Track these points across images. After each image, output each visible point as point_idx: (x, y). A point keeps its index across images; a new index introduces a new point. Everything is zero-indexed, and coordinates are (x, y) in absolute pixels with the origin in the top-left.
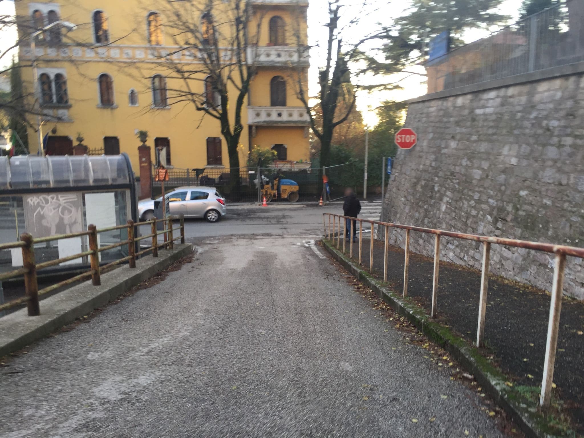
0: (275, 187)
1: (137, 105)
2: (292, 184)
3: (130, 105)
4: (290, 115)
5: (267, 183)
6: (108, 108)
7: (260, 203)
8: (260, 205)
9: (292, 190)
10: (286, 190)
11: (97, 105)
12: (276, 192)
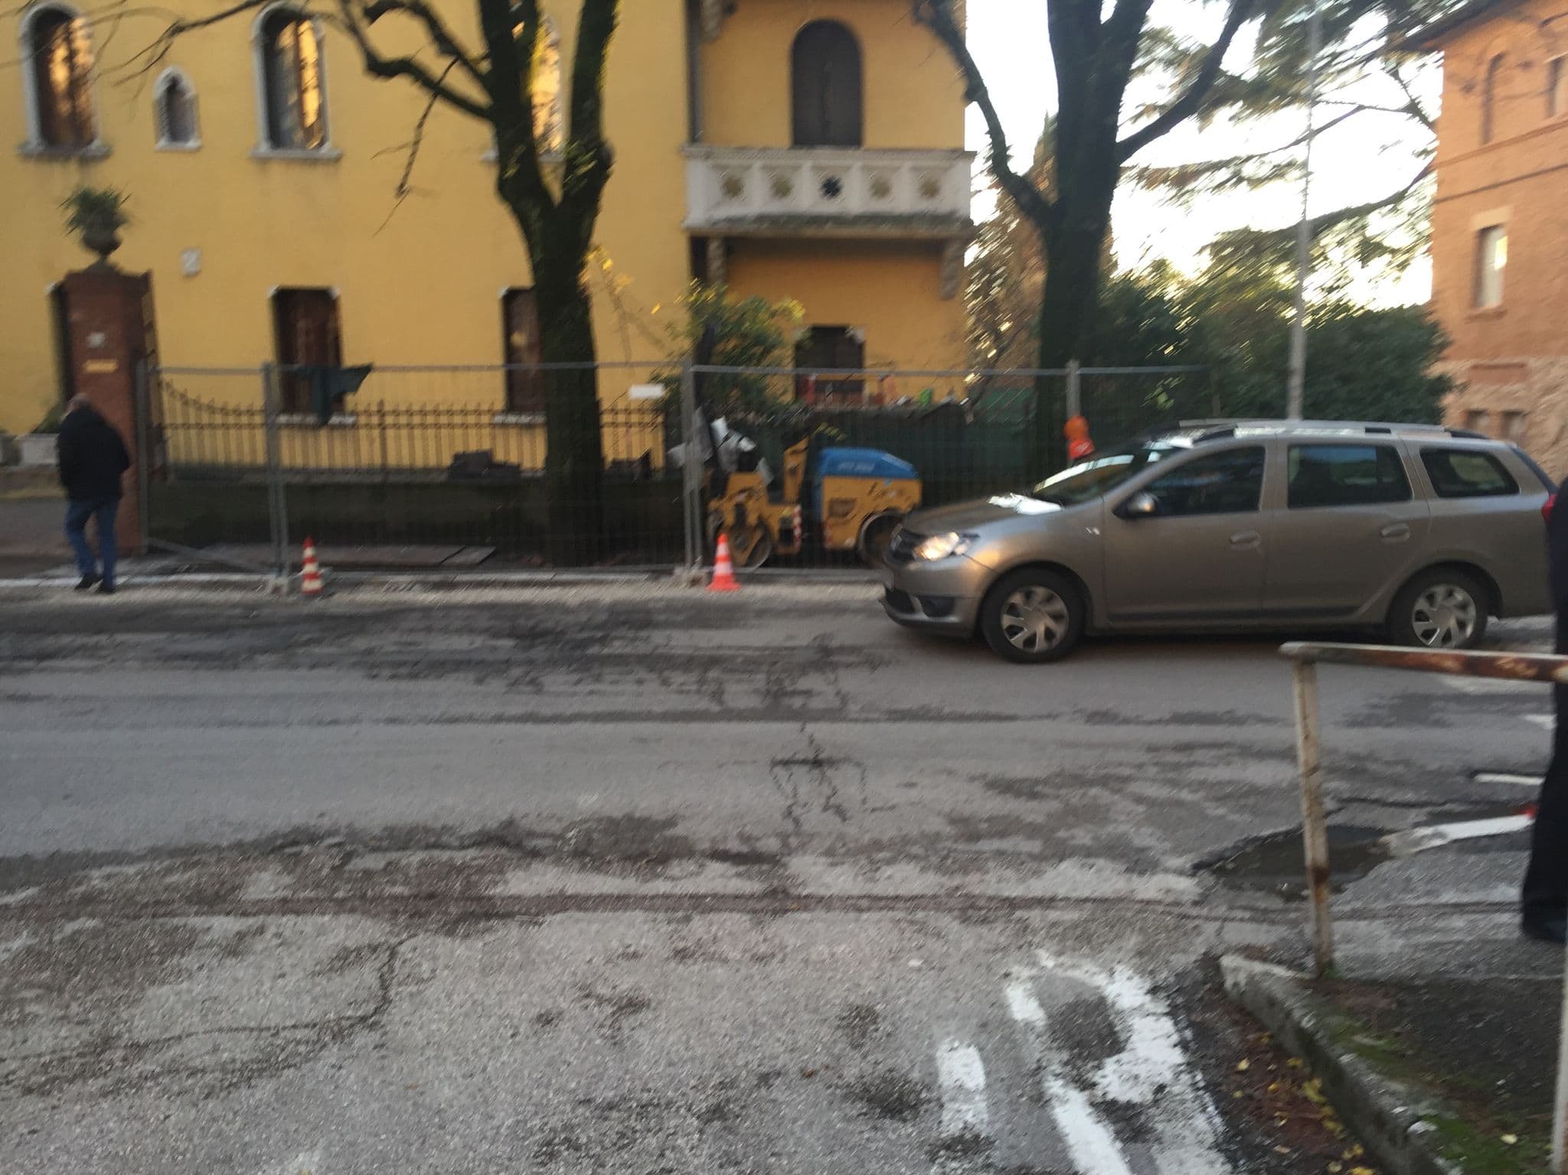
0: (791, 488)
1: (192, 144)
2: (881, 471)
3: (163, 142)
4: (881, 189)
5: (746, 462)
6: (67, 159)
7: (695, 571)
8: (695, 582)
9: (882, 506)
10: (849, 503)
11: (24, 145)
12: (793, 512)
